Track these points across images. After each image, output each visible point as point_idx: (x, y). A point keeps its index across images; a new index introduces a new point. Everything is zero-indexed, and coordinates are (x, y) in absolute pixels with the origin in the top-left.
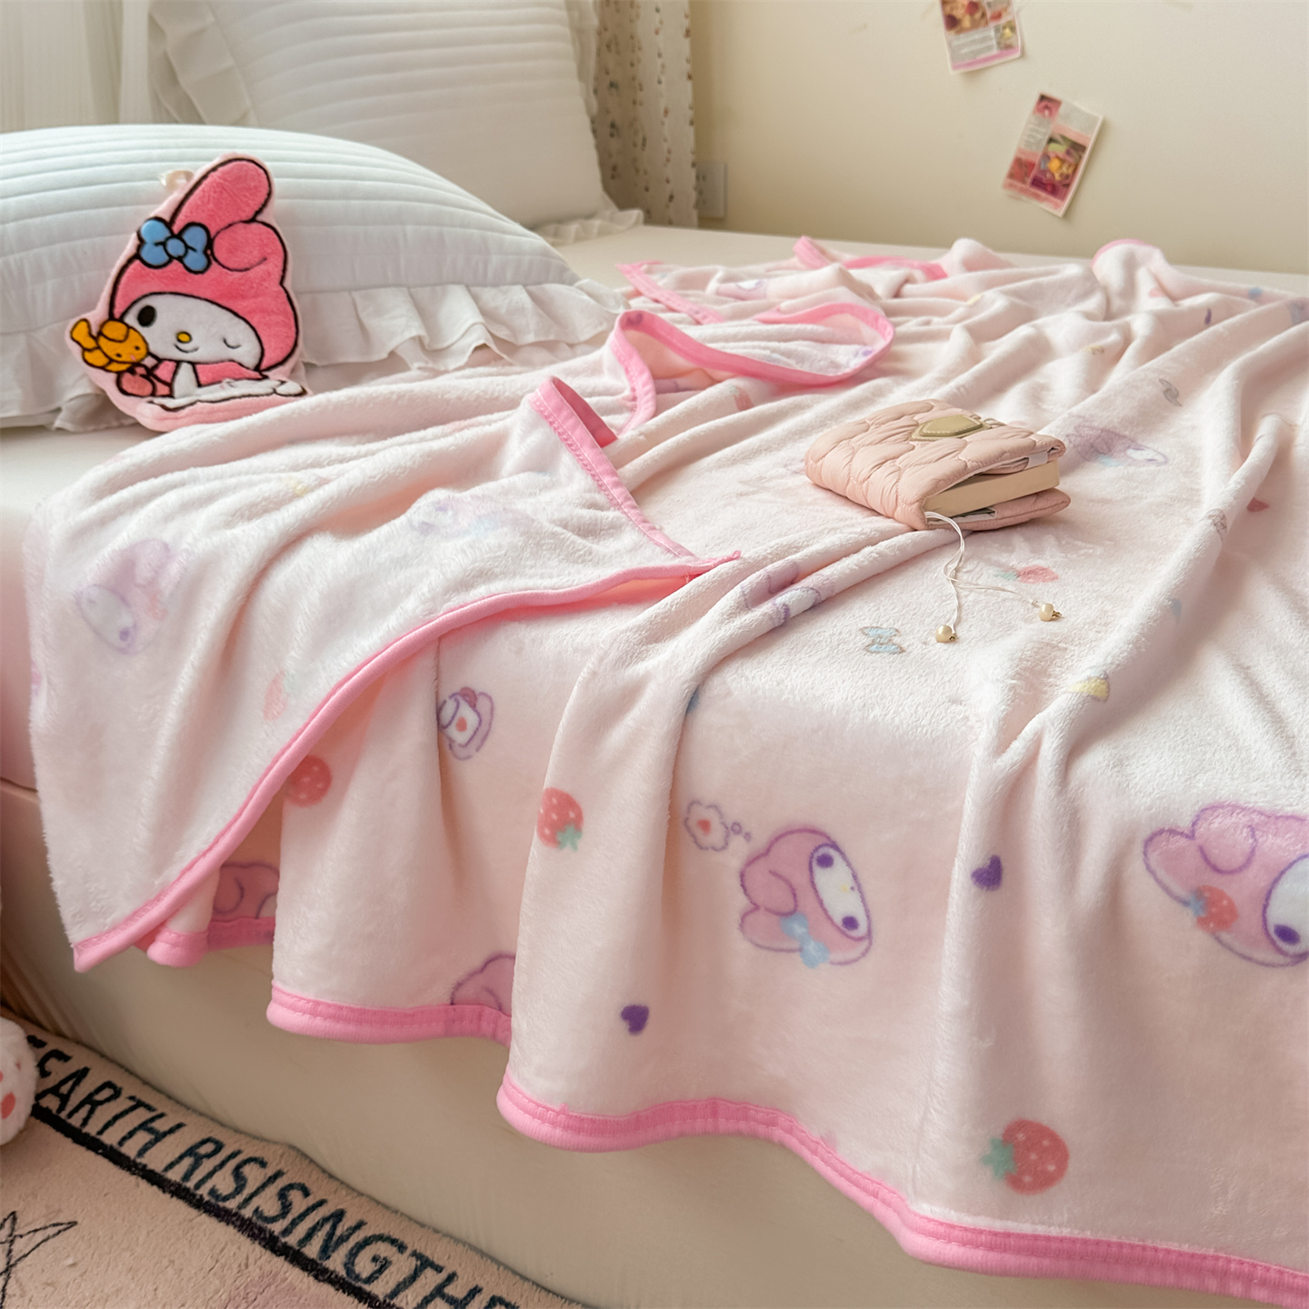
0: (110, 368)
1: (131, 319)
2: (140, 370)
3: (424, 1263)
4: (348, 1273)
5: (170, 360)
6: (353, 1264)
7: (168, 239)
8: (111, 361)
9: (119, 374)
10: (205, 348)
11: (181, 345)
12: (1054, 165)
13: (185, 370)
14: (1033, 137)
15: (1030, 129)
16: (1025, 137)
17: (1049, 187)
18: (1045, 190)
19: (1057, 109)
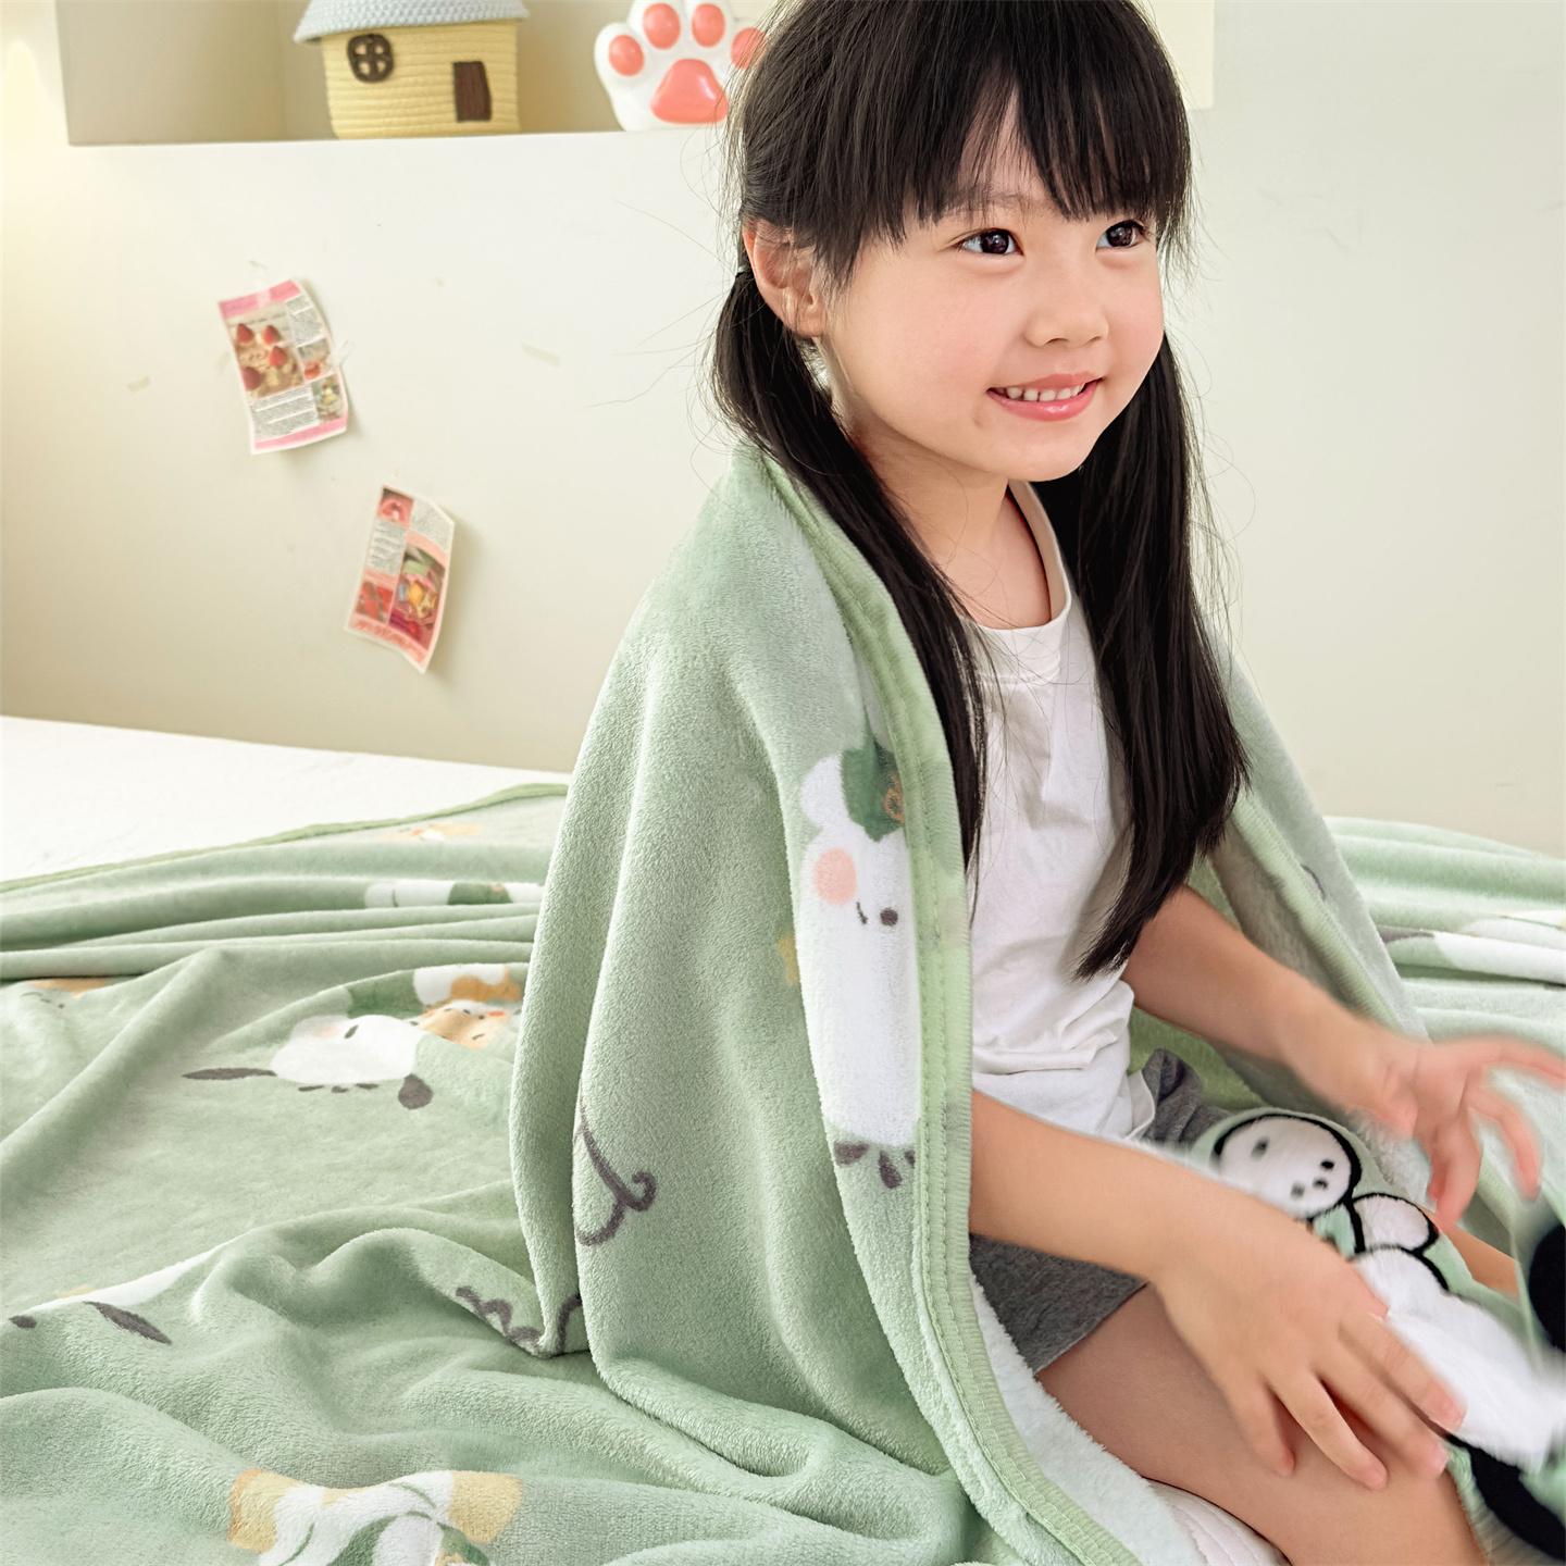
12: (415, 593)
14: (383, 551)
15: (377, 540)
16: (372, 552)
17: (413, 627)
18: (408, 631)
19: (409, 511)
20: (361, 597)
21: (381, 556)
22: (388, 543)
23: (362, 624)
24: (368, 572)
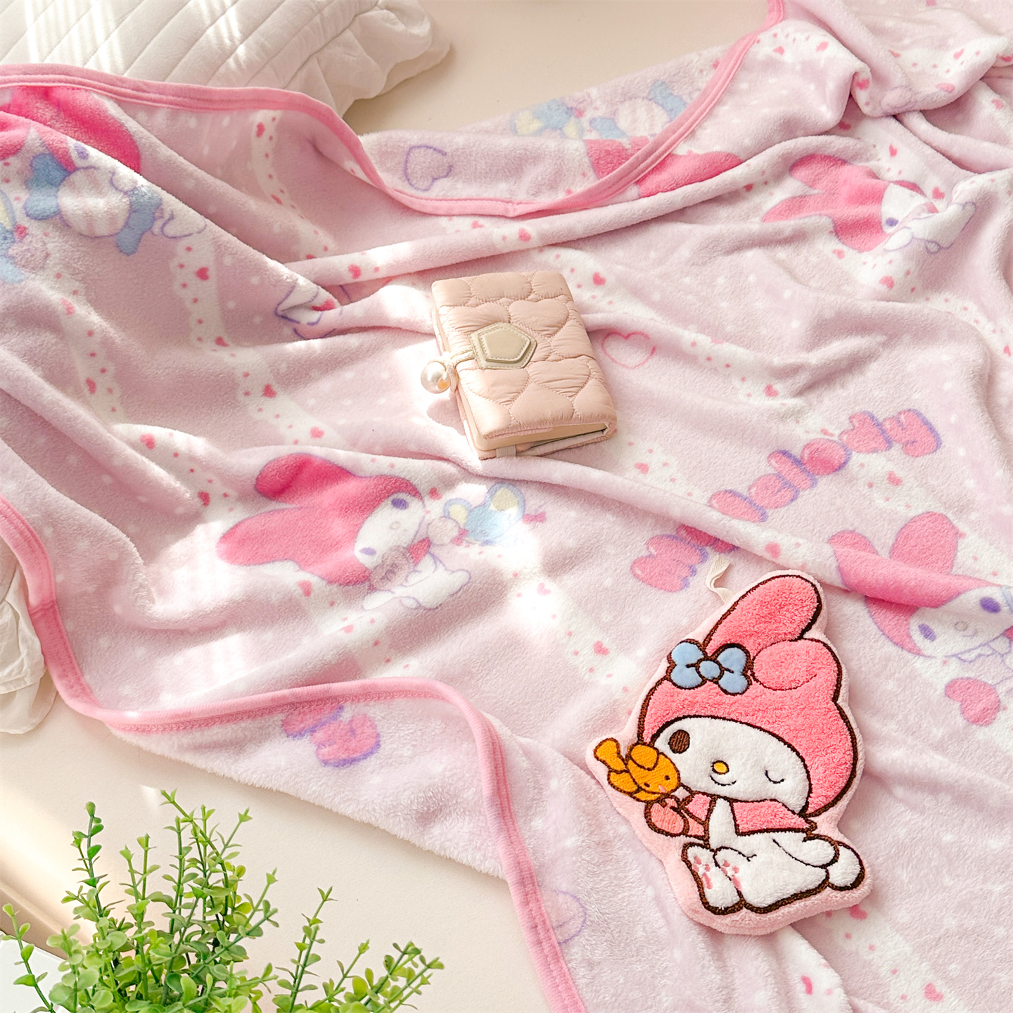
0: (637, 795)
1: (662, 743)
2: (670, 802)
5: (704, 794)
7: (700, 661)
8: (639, 789)
9: (649, 804)
10: (743, 781)
11: (717, 777)
13: (721, 805)
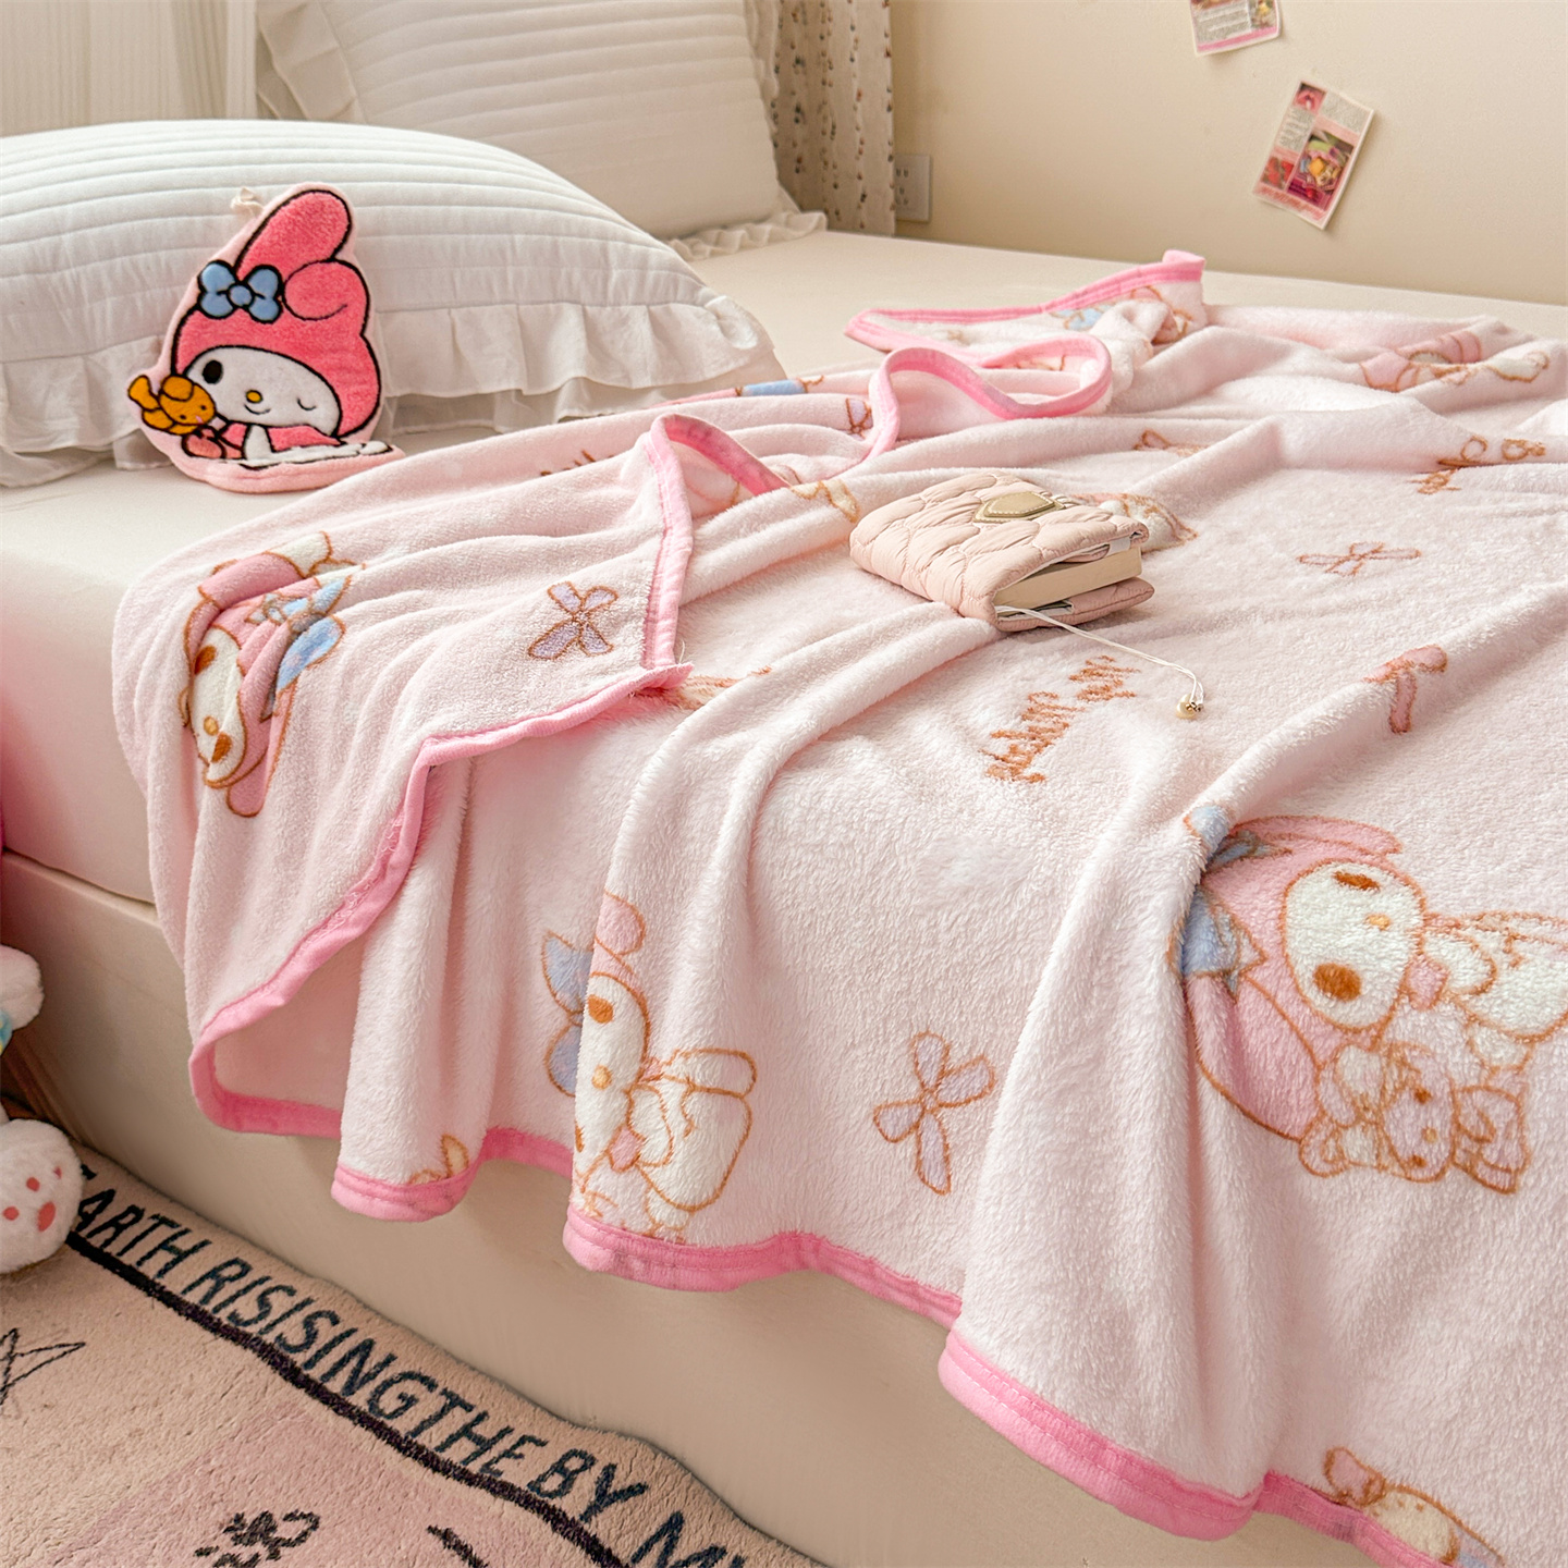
0: (174, 430)
1: (196, 374)
2: (207, 433)
3: (454, 1401)
4: (370, 1409)
5: (240, 422)
6: (378, 1400)
7: (231, 286)
8: (175, 423)
9: (185, 437)
10: (277, 410)
11: (252, 407)
12: (1317, 166)
13: (257, 432)
14: (1292, 133)
15: (1290, 124)
16: (1282, 133)
17: (1310, 193)
18: (1305, 196)
19: (1321, 100)
20: (1267, 169)
21: (1291, 137)
22: (1297, 127)
23: (1265, 191)
24: (1277, 150)
